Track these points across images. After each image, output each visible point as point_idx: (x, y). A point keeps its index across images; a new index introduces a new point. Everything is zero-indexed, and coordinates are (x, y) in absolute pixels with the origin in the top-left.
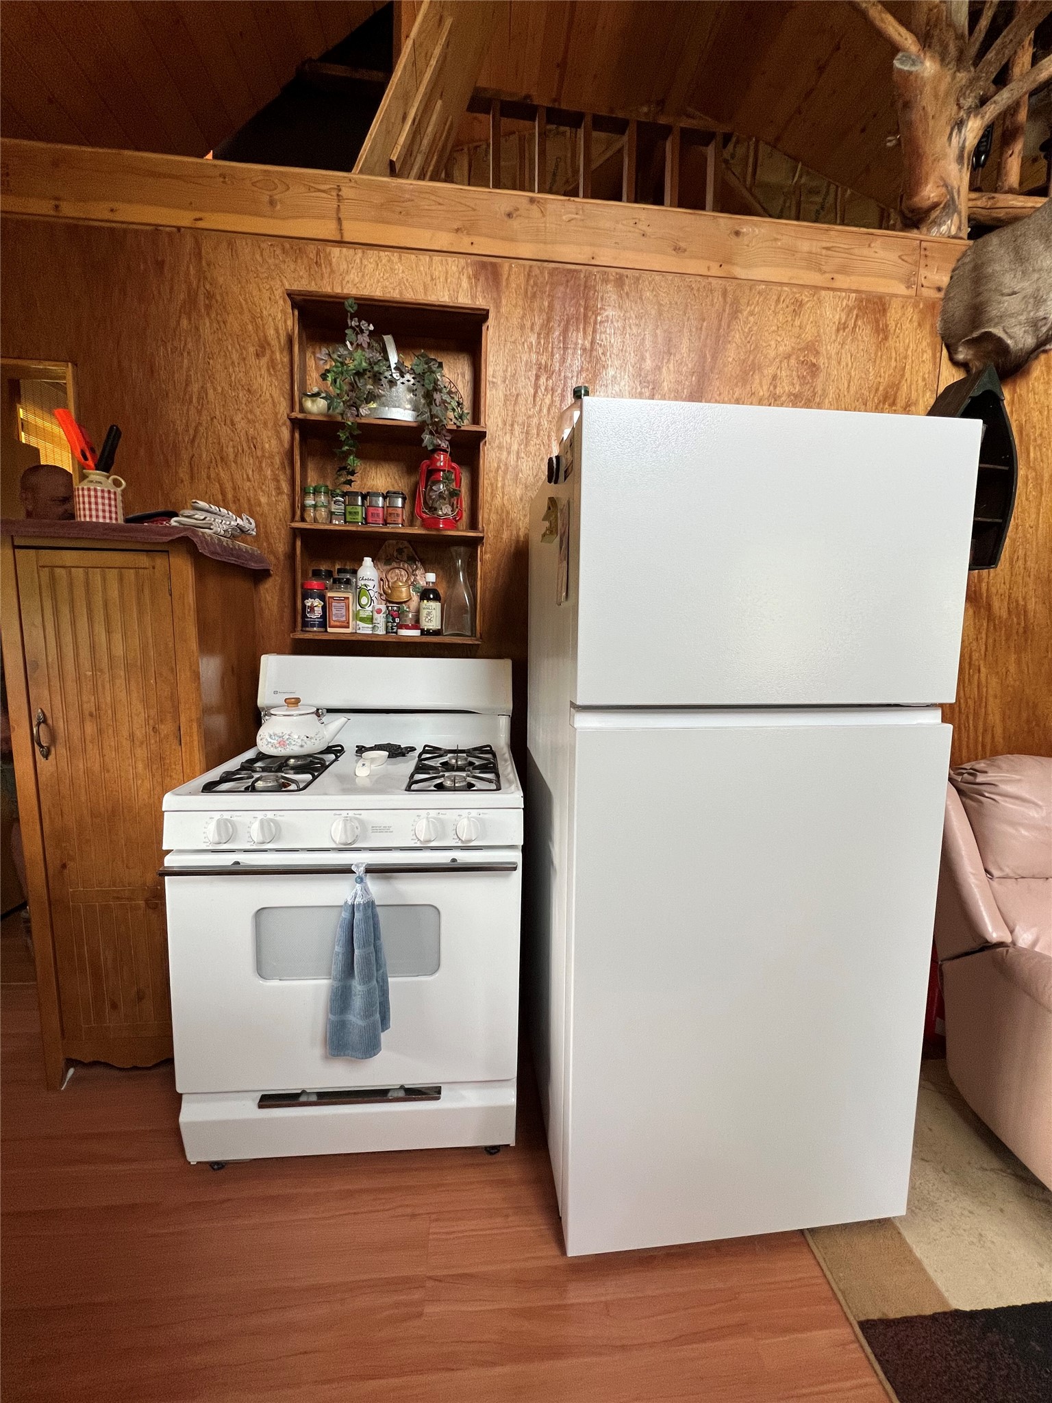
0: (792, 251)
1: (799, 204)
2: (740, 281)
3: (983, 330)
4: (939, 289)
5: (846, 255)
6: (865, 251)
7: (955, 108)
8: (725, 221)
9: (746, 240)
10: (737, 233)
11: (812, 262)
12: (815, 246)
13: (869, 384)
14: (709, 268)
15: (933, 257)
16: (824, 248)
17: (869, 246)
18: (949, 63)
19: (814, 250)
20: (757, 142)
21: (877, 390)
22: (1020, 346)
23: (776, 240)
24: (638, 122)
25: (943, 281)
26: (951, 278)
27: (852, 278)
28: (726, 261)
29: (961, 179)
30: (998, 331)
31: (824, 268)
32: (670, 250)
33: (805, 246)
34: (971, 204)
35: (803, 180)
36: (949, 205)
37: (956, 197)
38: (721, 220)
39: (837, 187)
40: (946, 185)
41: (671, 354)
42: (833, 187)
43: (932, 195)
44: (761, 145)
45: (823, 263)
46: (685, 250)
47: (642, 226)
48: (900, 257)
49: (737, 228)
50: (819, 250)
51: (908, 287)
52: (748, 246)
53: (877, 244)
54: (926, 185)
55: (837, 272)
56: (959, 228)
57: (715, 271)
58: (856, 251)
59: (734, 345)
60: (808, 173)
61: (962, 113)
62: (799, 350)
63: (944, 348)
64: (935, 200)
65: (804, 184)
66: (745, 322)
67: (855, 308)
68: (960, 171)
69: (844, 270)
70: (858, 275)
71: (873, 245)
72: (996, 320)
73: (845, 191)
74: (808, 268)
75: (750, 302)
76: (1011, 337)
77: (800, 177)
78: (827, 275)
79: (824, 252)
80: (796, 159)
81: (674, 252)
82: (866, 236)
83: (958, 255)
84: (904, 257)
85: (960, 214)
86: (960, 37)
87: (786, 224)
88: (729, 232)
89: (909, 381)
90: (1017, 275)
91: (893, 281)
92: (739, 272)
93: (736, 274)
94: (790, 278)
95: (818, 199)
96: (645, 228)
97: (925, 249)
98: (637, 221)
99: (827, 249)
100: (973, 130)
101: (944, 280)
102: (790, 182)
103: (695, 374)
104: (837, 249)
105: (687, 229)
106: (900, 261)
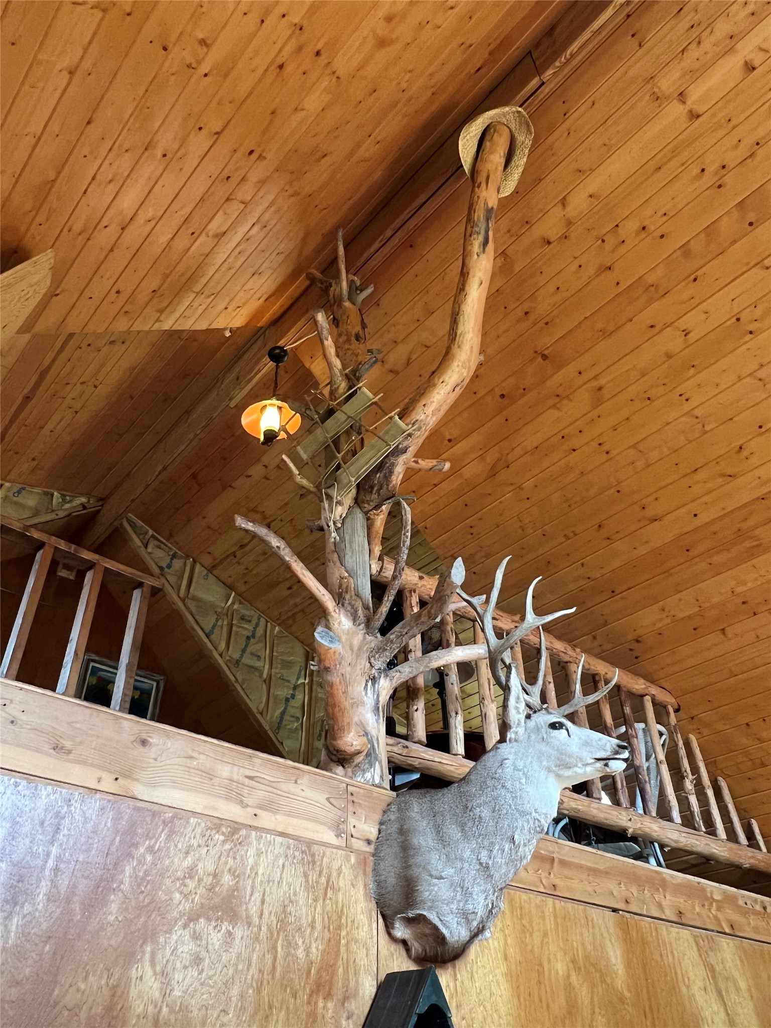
0: (209, 775)
1: (231, 626)
2: (140, 804)
3: (418, 912)
4: (369, 842)
5: (271, 789)
6: (290, 787)
7: (368, 665)
8: (132, 724)
9: (153, 752)
10: (144, 742)
11: (234, 793)
12: (238, 773)
13: (298, 963)
14: (99, 780)
15: (360, 804)
16: (247, 777)
17: (296, 782)
18: (359, 625)
19: (236, 778)
20: (195, 562)
21: (309, 972)
22: (456, 938)
23: (191, 758)
24: (56, 548)
25: (371, 833)
26: (380, 831)
27: (277, 817)
28: (124, 774)
29: (379, 730)
30: (432, 917)
31: (246, 800)
32: (47, 748)
33: (225, 771)
34: (390, 748)
35: (235, 607)
36: (371, 754)
37: (376, 745)
38: (125, 724)
39: (267, 622)
40: (366, 734)
41: (16, 904)
42: (262, 622)
43: (355, 743)
44: (198, 567)
45: (246, 795)
46: (70, 752)
47: (14, 711)
48: (328, 799)
49: (144, 736)
50: (241, 778)
51: (338, 836)
52: (156, 760)
53: (304, 781)
54: (349, 733)
55: (262, 807)
56: (382, 777)
57: (107, 784)
58: (284, 786)
59: (120, 894)
60: (241, 603)
61: (374, 671)
62: (211, 908)
63: (380, 916)
64: (358, 748)
65: (237, 610)
66: (139, 862)
67: (281, 856)
68: (377, 721)
69: (268, 806)
70: (285, 815)
71: (299, 781)
72: (429, 904)
73: (273, 627)
74: (229, 799)
75: (151, 834)
76: (447, 927)
77: (233, 603)
78: (249, 810)
79: (247, 781)
80: (231, 588)
81: (52, 751)
82: (292, 771)
83: (383, 806)
84: (331, 800)
85: (380, 763)
86: (366, 607)
87: (205, 741)
88: (133, 738)
89: (345, 961)
90: (442, 858)
91: (322, 827)
92: (139, 790)
93: (136, 793)
94: (206, 807)
95: (250, 627)
96: (17, 713)
97: (352, 794)
98: (7, 702)
99: (251, 778)
100: (386, 686)
101: (372, 831)
102: (223, 605)
103: (52, 941)
104: (260, 780)
105: (78, 726)
106: (328, 804)
